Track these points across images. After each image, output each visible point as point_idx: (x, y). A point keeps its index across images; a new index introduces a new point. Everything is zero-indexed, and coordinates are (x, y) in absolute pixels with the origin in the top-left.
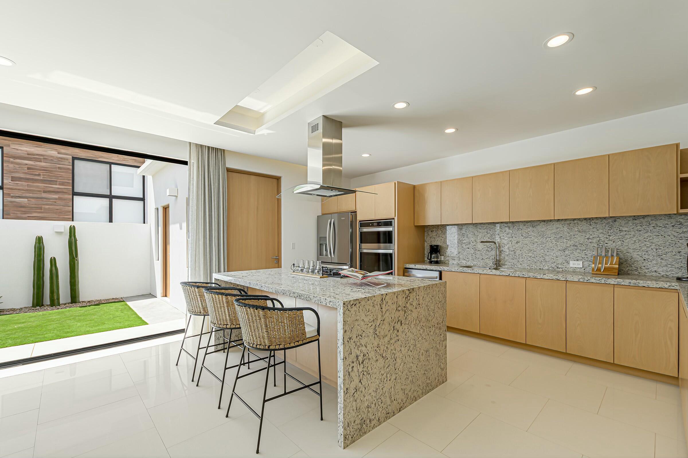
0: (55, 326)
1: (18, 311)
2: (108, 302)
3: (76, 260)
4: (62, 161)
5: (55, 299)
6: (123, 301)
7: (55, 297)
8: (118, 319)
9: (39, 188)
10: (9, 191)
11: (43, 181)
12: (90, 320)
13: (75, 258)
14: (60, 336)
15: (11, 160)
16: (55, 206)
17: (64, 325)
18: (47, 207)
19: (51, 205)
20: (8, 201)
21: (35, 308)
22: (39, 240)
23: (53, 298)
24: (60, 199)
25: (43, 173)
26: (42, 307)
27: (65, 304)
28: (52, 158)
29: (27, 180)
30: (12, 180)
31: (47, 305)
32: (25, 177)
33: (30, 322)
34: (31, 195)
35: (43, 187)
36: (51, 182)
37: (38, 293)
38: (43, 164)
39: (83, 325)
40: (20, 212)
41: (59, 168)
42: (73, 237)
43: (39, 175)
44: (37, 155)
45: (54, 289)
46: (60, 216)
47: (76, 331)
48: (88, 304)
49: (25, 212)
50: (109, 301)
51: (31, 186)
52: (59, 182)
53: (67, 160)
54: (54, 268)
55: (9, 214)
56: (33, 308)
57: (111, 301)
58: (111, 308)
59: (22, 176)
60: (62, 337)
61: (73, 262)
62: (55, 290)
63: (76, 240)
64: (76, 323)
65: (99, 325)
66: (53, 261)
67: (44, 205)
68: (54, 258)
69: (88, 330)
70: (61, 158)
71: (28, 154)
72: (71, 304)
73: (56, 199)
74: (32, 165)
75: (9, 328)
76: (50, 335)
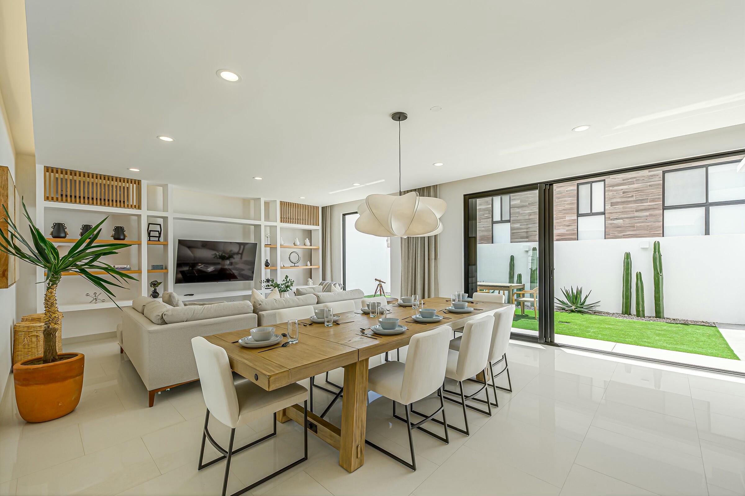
0: (636, 334)
1: (611, 315)
2: (695, 323)
3: (661, 275)
4: (652, 178)
5: (641, 310)
6: (716, 327)
7: (641, 309)
8: (701, 343)
9: (631, 209)
10: (609, 215)
11: (636, 201)
12: (670, 337)
13: (659, 273)
14: (637, 343)
15: (611, 188)
16: (646, 223)
17: (644, 335)
18: (639, 225)
19: (643, 222)
20: (609, 223)
21: (624, 316)
22: (628, 256)
23: (639, 309)
24: (651, 215)
25: (635, 194)
26: (630, 316)
27: (650, 317)
28: (643, 178)
29: (623, 203)
30: (612, 205)
31: (634, 315)
32: (620, 201)
33: (617, 325)
34: (626, 216)
35: (635, 207)
36: (642, 201)
37: (626, 303)
38: (635, 186)
39: (662, 340)
40: (618, 232)
41: (650, 186)
42: (657, 253)
43: (632, 196)
44: (631, 178)
45: (639, 301)
46: (651, 232)
47: (653, 343)
48: (673, 322)
49: (621, 232)
50: (697, 324)
51: (626, 208)
52: (650, 199)
53: (658, 176)
54: (639, 282)
55: (609, 235)
56: (622, 315)
57: (700, 323)
58: (698, 331)
59: (619, 200)
60: (639, 345)
61: (657, 277)
62: (641, 302)
63: (660, 256)
64: (655, 336)
65: (677, 344)
66: (639, 276)
67: (636, 223)
68: (640, 273)
69: (665, 345)
70: (652, 176)
71: (623, 180)
72: (655, 318)
73: (647, 216)
74: (627, 189)
75: (602, 326)
76: (630, 339)
